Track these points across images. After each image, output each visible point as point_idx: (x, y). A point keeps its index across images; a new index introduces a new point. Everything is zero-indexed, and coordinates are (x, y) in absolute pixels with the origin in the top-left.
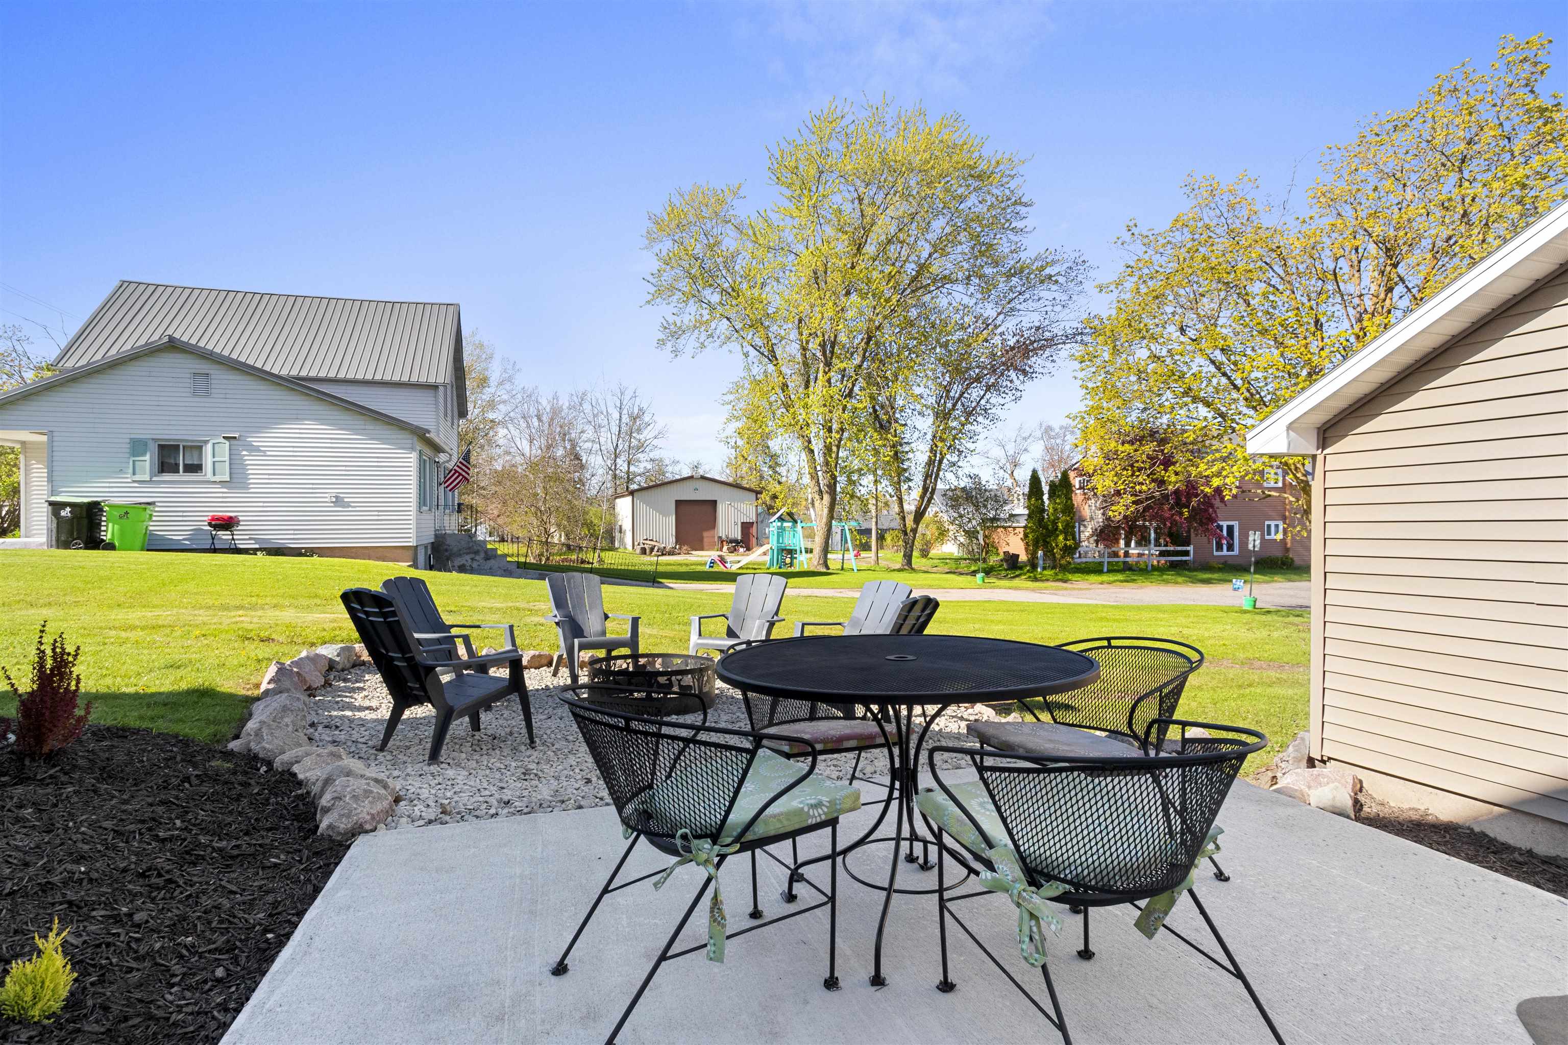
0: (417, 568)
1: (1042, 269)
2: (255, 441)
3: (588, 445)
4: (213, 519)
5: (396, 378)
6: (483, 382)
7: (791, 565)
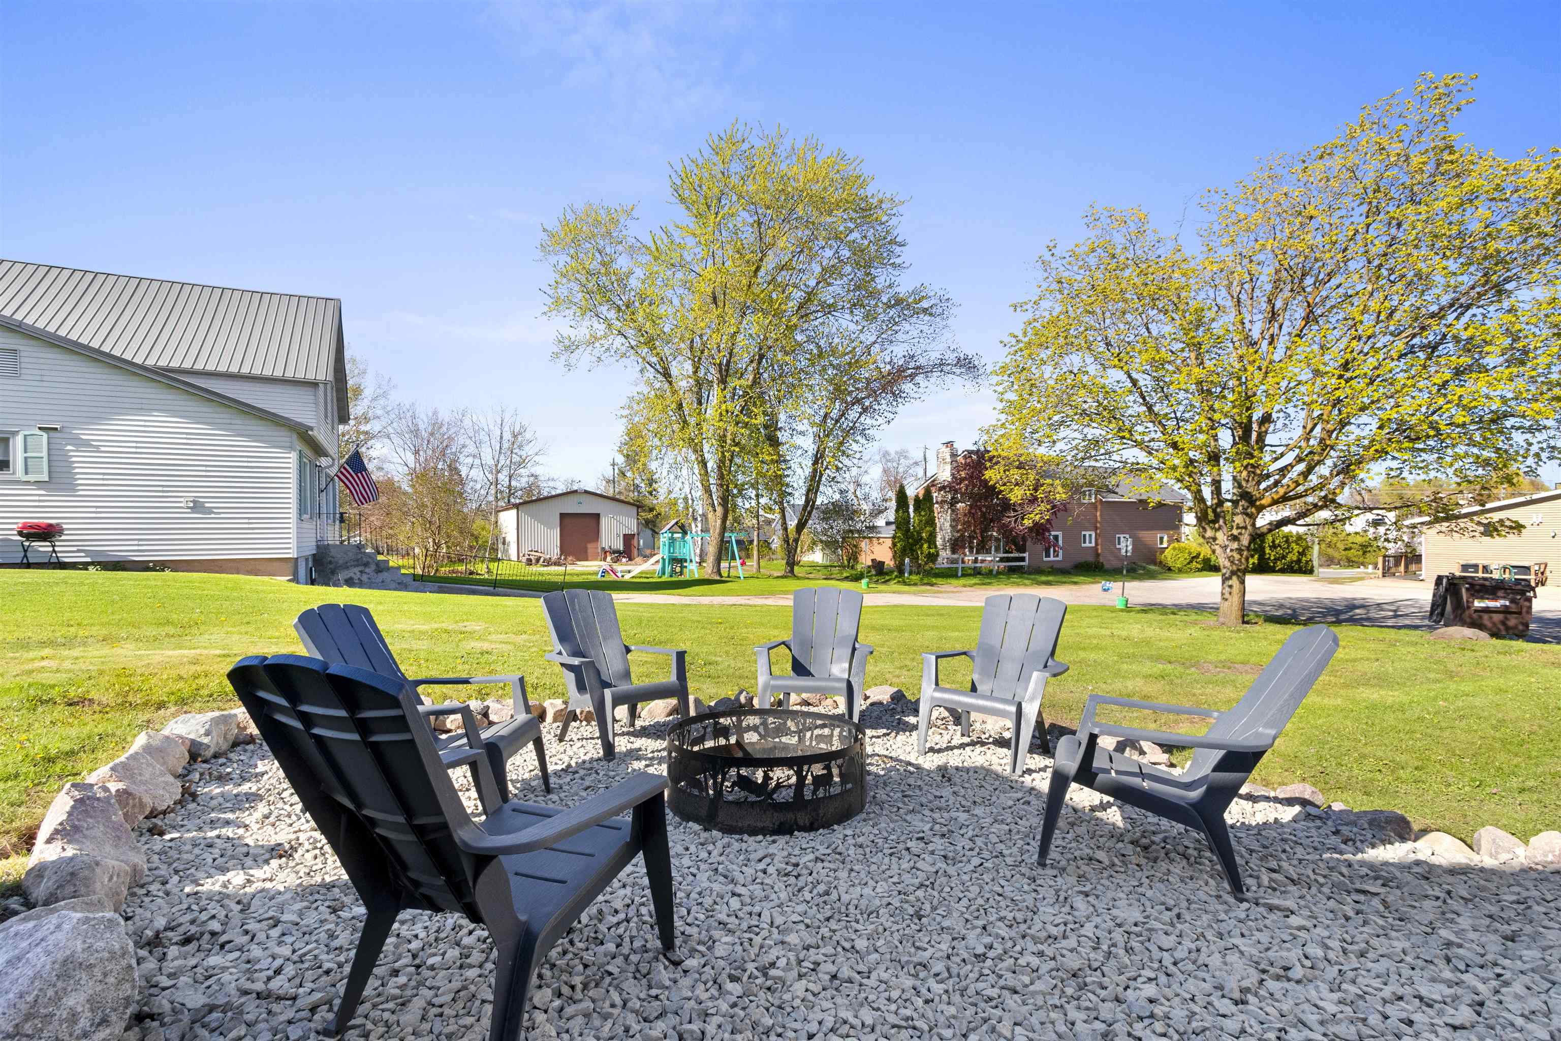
0: (298, 583)
1: (918, 301)
2: (84, 434)
3: (469, 460)
4: (25, 526)
6: (362, 389)
7: (681, 573)
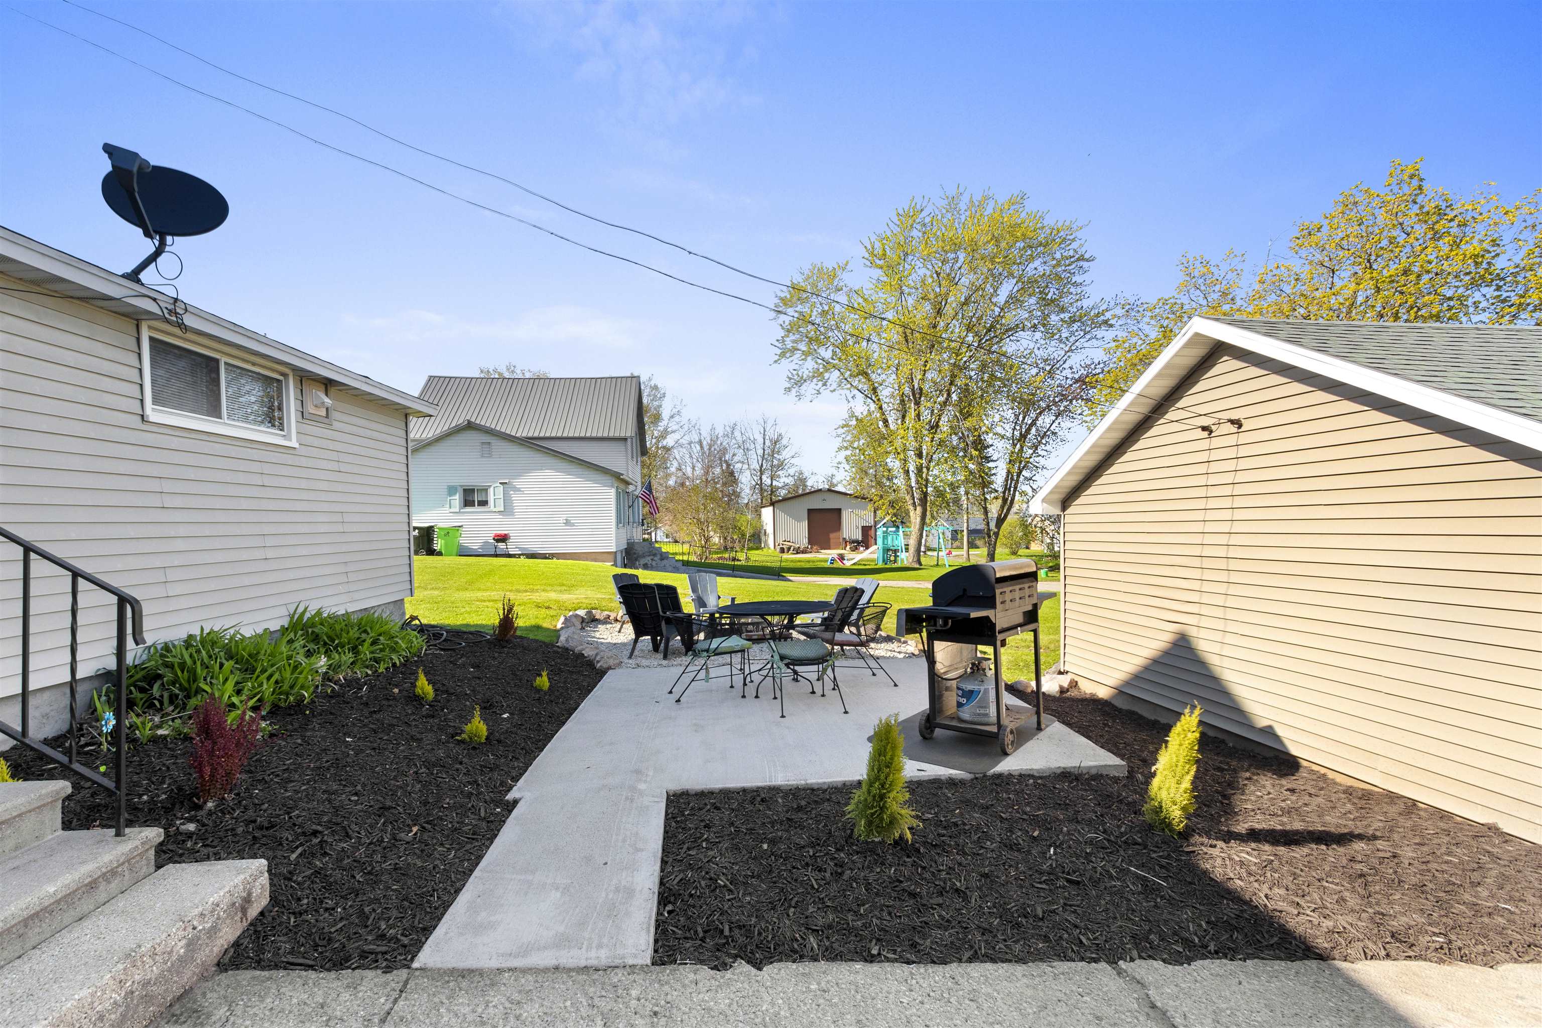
0: (616, 566)
1: (1098, 315)
2: (518, 483)
3: (739, 466)
4: (495, 535)
5: (600, 435)
6: (657, 418)
7: (895, 561)
